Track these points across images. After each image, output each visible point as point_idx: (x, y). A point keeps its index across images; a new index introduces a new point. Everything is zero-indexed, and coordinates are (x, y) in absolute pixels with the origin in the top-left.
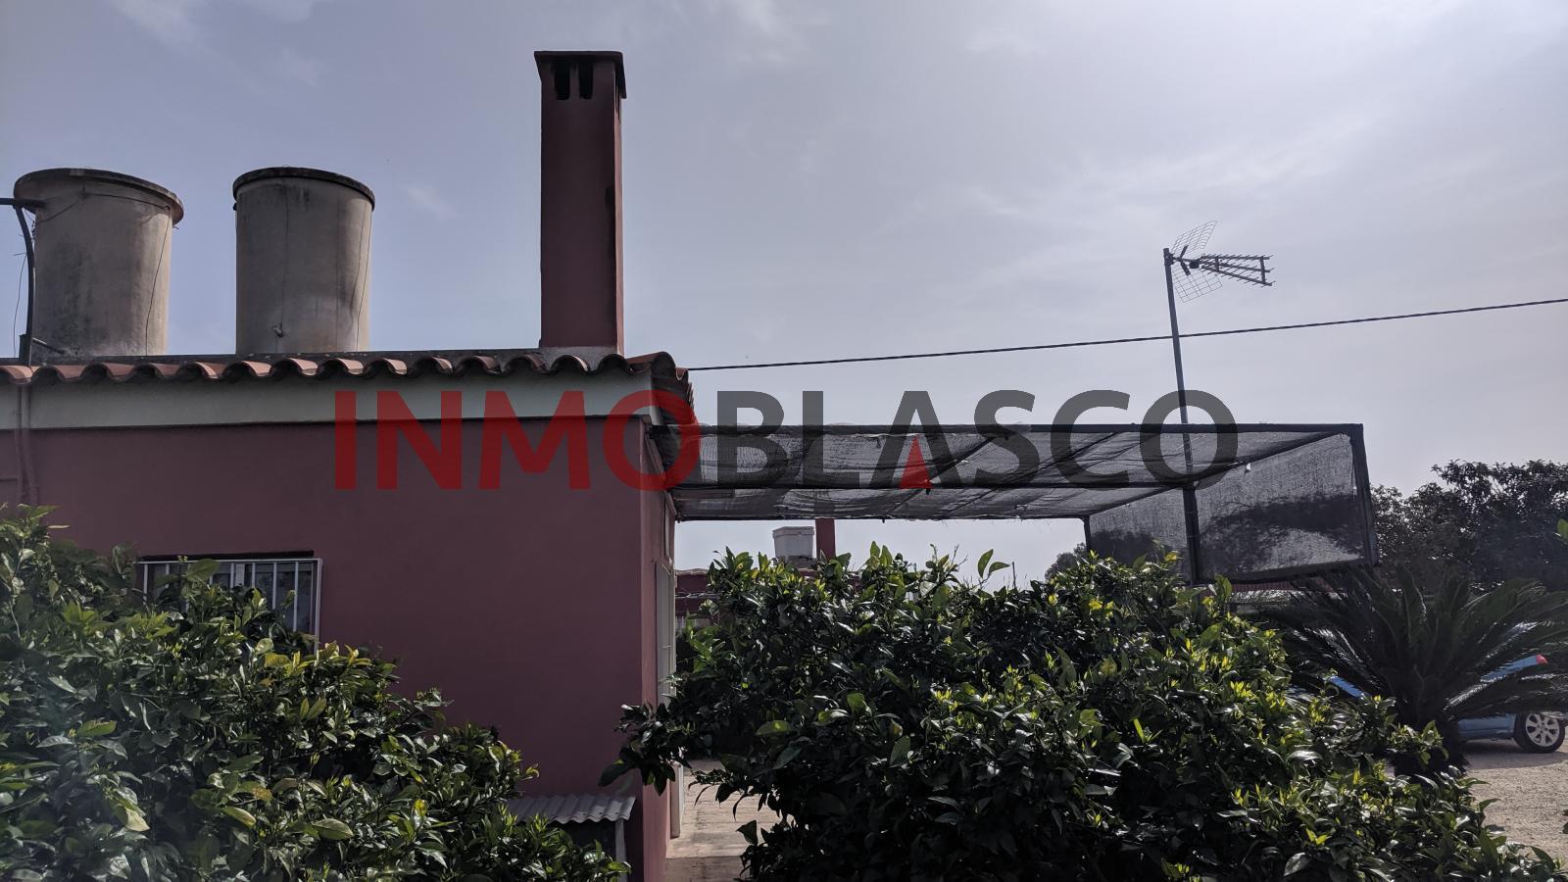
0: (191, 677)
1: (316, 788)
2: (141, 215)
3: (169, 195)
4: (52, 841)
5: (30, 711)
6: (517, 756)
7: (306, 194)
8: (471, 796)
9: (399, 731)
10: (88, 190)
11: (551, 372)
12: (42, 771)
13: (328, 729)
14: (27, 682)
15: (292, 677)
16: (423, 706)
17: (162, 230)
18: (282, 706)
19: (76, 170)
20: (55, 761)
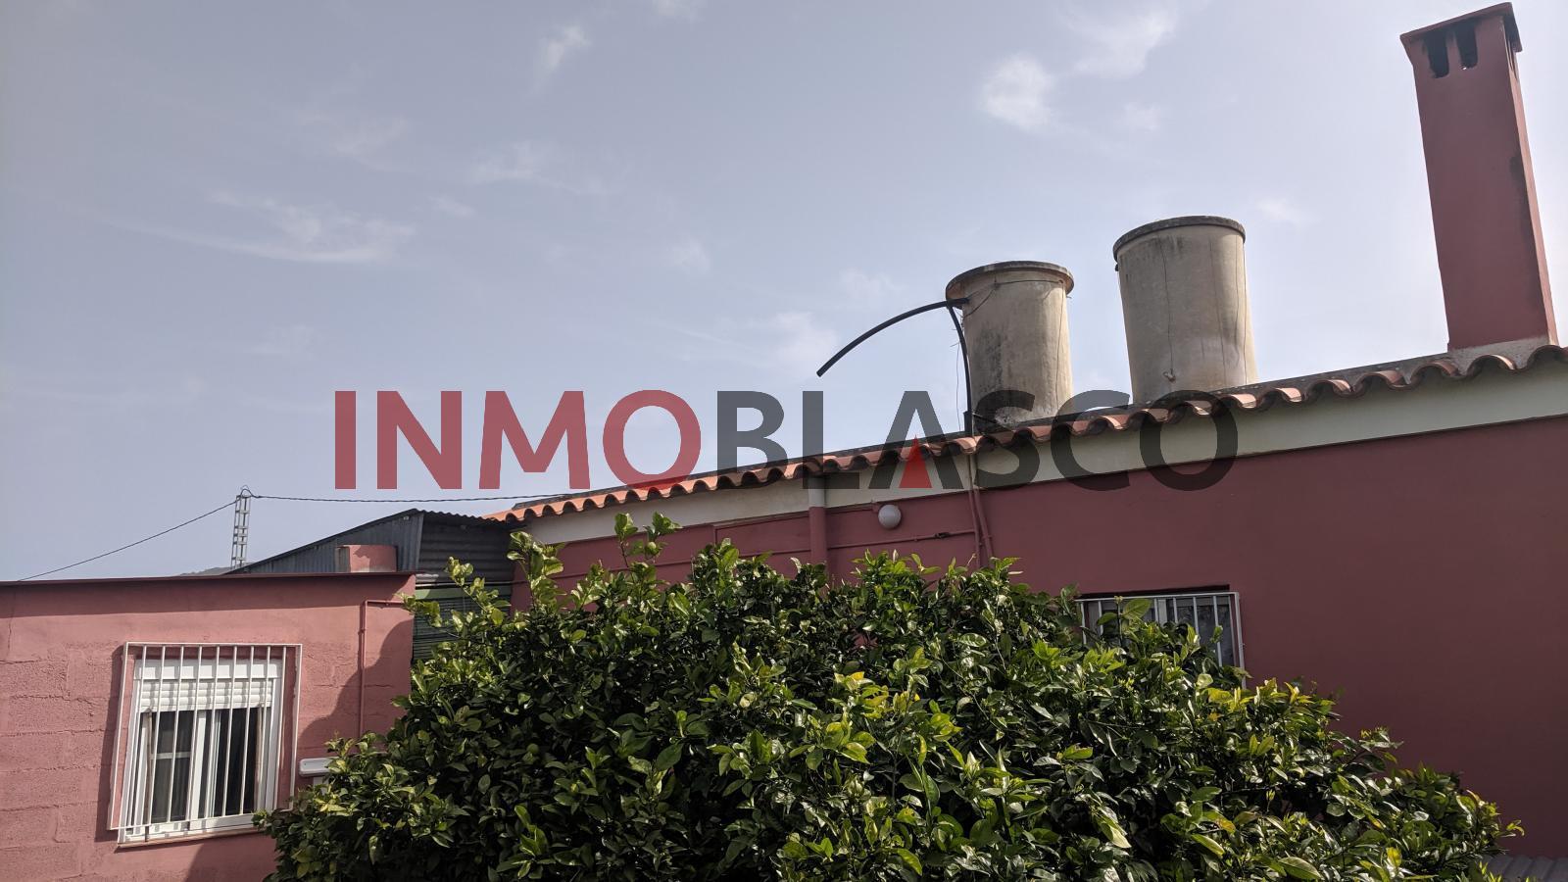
0: (1146, 709)
1: (1276, 824)
2: (1040, 293)
3: (1061, 270)
4: (1055, 847)
5: (1022, 733)
6: (1492, 809)
7: (1179, 242)
8: (1442, 848)
9: (1349, 770)
10: (999, 281)
11: (1467, 376)
12: (1039, 785)
13: (1276, 765)
14: (1016, 708)
15: (1235, 713)
16: (1371, 746)
17: (1059, 302)
18: (1231, 741)
19: (987, 266)
20: (1047, 777)
